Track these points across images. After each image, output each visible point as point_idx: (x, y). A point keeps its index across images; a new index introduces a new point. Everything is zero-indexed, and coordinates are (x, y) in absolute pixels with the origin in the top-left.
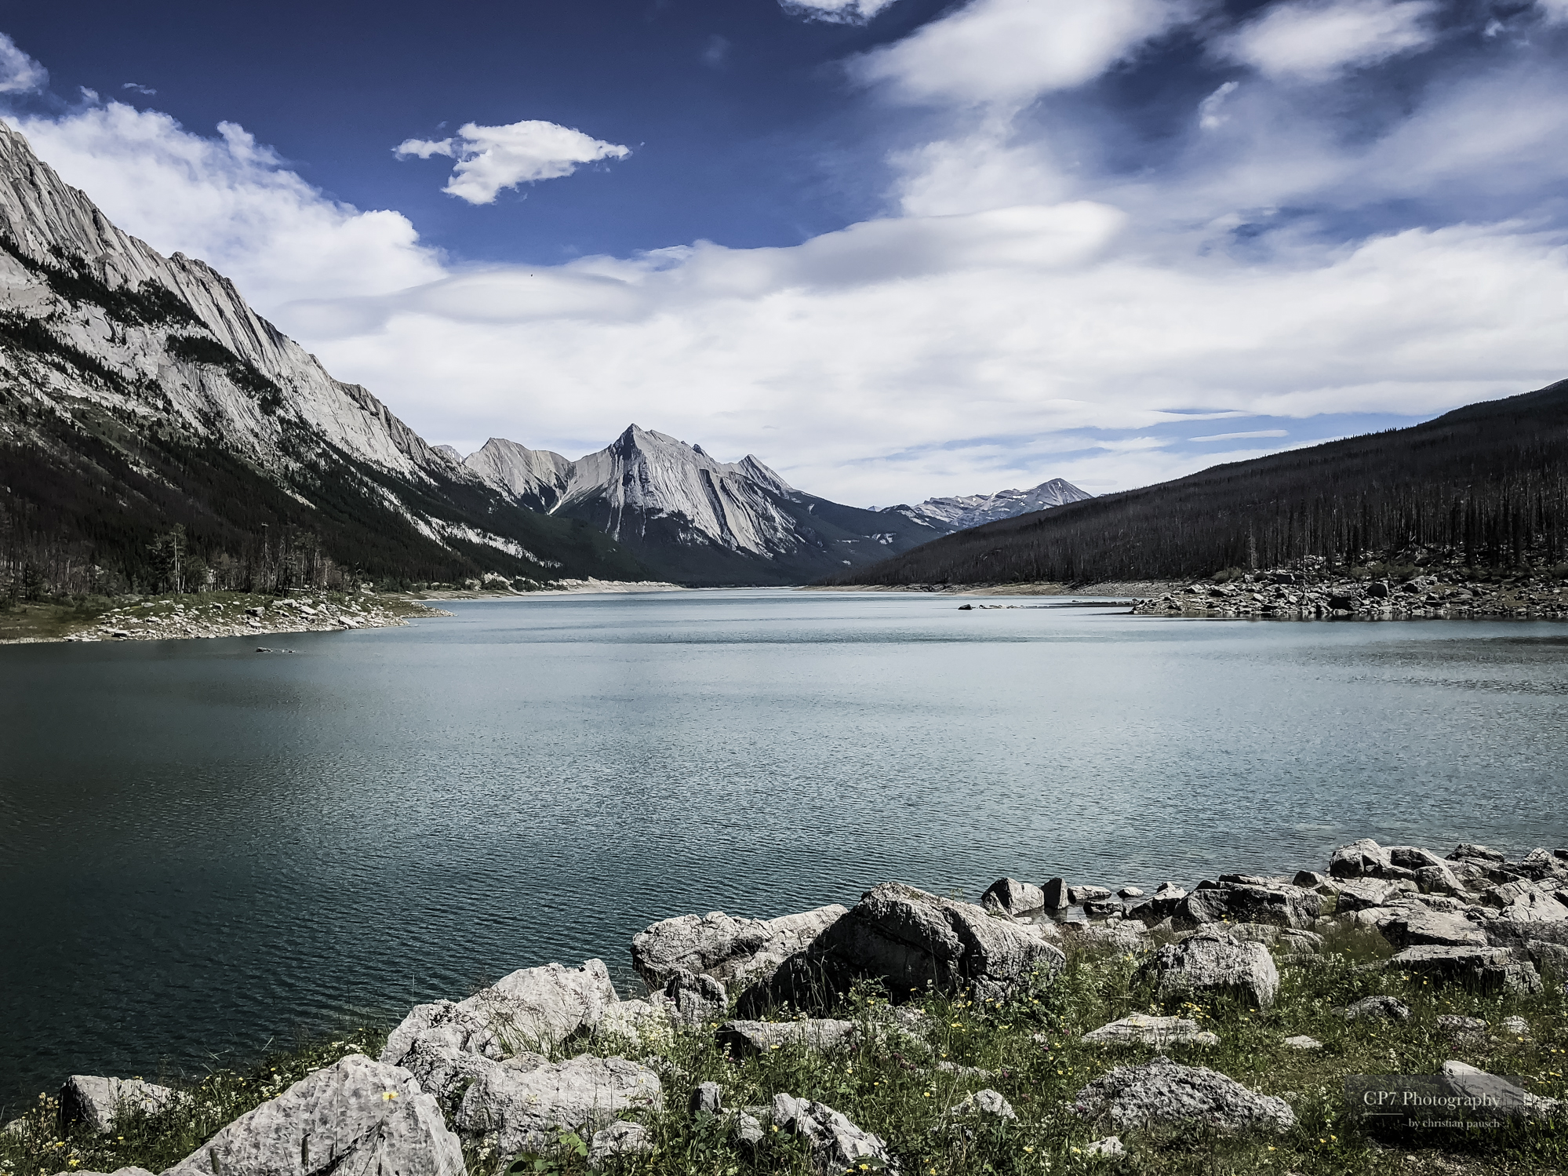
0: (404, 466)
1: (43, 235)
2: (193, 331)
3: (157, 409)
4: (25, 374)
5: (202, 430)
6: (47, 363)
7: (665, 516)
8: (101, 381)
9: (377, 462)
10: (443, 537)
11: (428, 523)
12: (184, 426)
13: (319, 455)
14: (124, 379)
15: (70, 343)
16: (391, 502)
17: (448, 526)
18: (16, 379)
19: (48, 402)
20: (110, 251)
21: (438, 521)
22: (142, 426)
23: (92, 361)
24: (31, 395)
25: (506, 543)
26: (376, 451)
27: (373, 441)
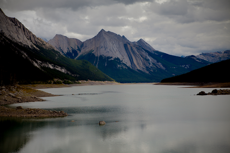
0: (29, 44)
7: (112, 59)
9: (20, 43)
10: (41, 67)
11: (37, 62)
16: (25, 56)
17: (43, 63)
21: (40, 61)
25: (61, 69)
26: (20, 39)
27: (19, 36)
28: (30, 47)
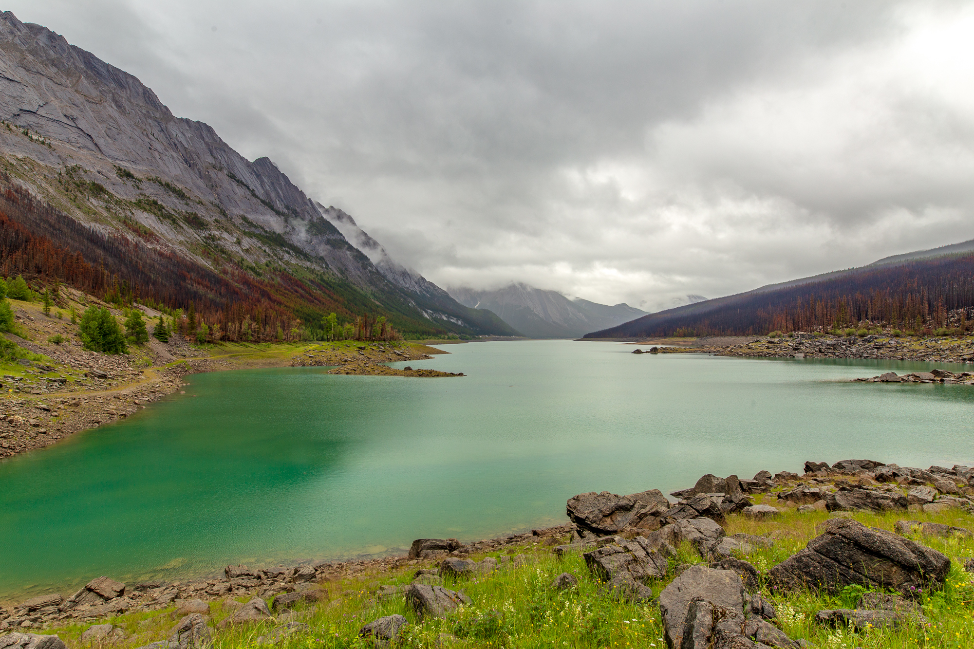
0: (417, 289)
1: (282, 201)
2: (336, 237)
3: (323, 268)
4: (276, 255)
5: (339, 275)
6: (283, 251)
8: (302, 257)
9: (407, 288)
10: (433, 318)
11: (426, 312)
12: (333, 275)
13: (384, 285)
14: (311, 256)
15: (292, 243)
16: (412, 304)
17: (434, 313)
18: (272, 257)
19: (284, 266)
20: (307, 207)
21: (431, 311)
22: (317, 275)
23: (299, 249)
24: (278, 263)
25: (457, 320)
26: (406, 283)
27: (405, 280)
28: (419, 293)
